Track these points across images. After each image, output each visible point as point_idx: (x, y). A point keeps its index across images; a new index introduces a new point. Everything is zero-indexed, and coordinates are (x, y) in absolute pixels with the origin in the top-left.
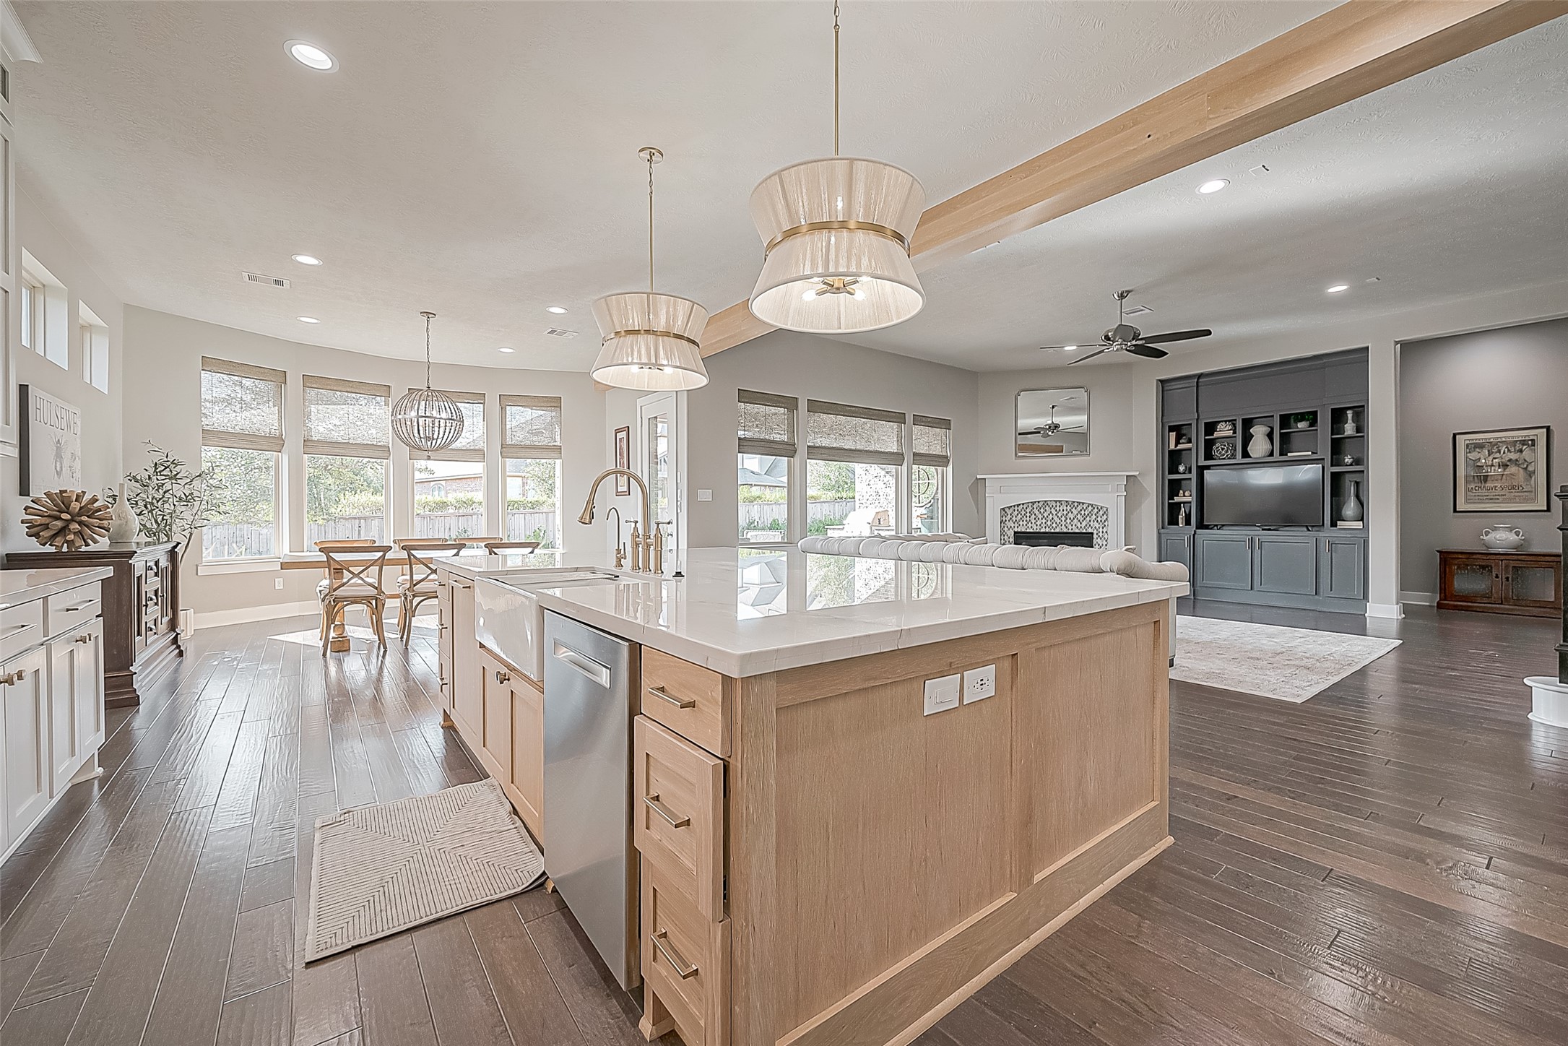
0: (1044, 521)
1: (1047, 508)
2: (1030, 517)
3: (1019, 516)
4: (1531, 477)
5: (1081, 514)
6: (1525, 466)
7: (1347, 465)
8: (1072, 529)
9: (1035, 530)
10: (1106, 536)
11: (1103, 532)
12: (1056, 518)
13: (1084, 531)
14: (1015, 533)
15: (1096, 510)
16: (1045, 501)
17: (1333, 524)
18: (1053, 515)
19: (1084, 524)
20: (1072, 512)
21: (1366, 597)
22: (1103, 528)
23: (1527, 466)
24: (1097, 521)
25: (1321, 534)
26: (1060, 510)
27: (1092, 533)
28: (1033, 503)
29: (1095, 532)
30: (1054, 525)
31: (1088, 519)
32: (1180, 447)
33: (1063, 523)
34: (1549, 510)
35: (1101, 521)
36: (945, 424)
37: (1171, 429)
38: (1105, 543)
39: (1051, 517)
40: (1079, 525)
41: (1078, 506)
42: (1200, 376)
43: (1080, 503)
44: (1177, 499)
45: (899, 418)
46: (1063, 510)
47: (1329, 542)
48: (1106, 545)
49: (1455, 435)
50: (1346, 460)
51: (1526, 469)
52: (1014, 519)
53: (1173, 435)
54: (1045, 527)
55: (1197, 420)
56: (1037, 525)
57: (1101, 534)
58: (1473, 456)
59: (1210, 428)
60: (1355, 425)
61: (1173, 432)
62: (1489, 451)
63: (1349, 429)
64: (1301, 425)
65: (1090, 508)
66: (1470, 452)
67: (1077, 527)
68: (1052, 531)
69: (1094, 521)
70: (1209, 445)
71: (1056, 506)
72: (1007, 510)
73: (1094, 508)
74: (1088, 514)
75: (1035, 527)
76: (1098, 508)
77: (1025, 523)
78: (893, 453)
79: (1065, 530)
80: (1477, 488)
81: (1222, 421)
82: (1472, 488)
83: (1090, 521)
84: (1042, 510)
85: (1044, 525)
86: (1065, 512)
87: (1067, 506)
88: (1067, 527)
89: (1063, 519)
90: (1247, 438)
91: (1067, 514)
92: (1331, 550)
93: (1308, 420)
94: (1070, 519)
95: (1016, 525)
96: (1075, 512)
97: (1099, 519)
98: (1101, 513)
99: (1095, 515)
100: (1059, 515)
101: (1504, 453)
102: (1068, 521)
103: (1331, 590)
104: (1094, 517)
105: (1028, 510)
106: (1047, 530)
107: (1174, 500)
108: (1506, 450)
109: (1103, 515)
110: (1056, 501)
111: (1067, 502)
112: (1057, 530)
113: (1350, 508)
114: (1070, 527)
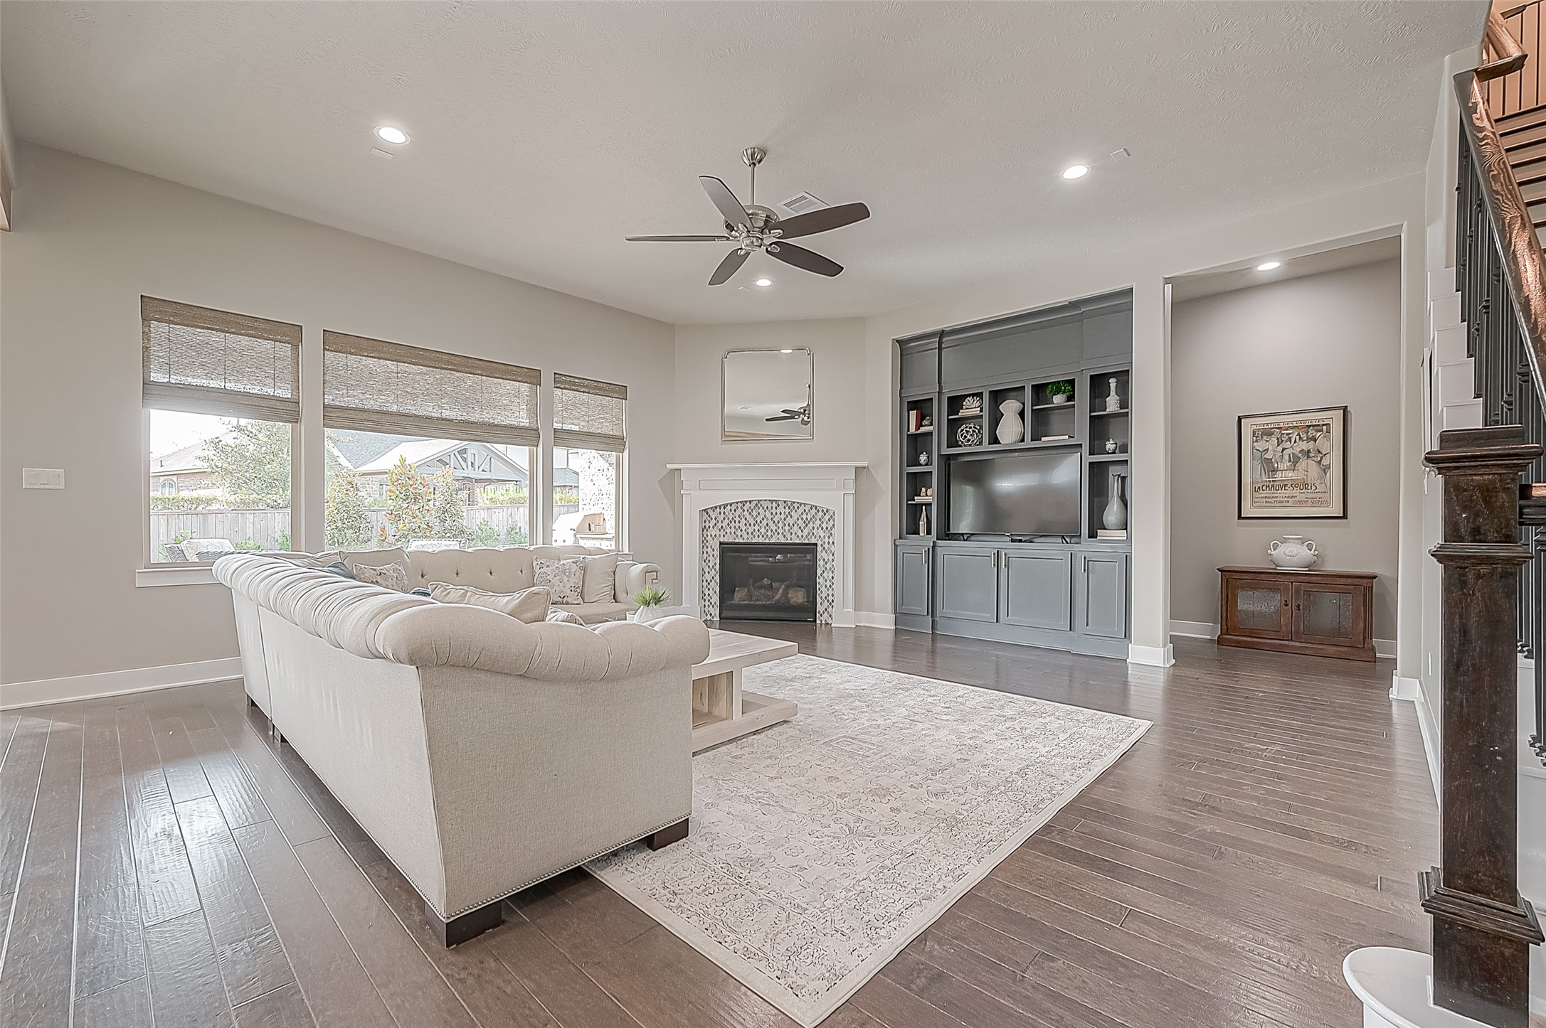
0: (757, 528)
1: (761, 510)
2: (739, 522)
3: (726, 521)
4: (1326, 474)
5: (802, 519)
6: (1319, 459)
7: (1109, 453)
8: (791, 539)
9: (746, 541)
10: (832, 549)
11: (829, 543)
12: (771, 524)
13: (806, 542)
14: (721, 543)
15: (821, 514)
16: (758, 501)
17: (1092, 535)
18: (768, 519)
19: (806, 531)
20: (791, 517)
21: (1127, 635)
22: (829, 537)
23: (1322, 458)
24: (822, 529)
25: (1076, 548)
26: (776, 513)
27: (816, 544)
28: (744, 503)
29: (819, 543)
30: (769, 533)
31: (811, 525)
32: (923, 430)
33: (780, 531)
34: (1345, 516)
35: (827, 528)
36: (620, 392)
37: (913, 405)
38: (831, 558)
39: (765, 522)
40: (800, 534)
41: (798, 508)
42: (942, 334)
43: (801, 504)
44: (918, 500)
45: (532, 377)
46: (781, 514)
47: (1085, 558)
48: (833, 560)
49: (1240, 419)
50: (1107, 447)
51: (1319, 462)
52: (720, 525)
53: (913, 414)
54: (758, 536)
55: (939, 392)
56: (748, 533)
57: (826, 546)
58: (1261, 445)
59: (955, 403)
60: (1118, 398)
61: (914, 410)
62: (1278, 439)
63: (1112, 404)
64: (1058, 399)
65: (814, 511)
66: (1256, 441)
67: (798, 536)
68: (767, 541)
69: (818, 529)
70: (954, 425)
71: (772, 508)
72: (710, 512)
73: (818, 511)
74: (809, 522)
75: (745, 536)
76: (823, 511)
77: (733, 530)
78: (522, 428)
79: (783, 540)
80: (1264, 488)
81: (969, 395)
82: (1259, 488)
83: (813, 528)
84: (754, 514)
85: (756, 534)
86: (783, 516)
87: (785, 508)
88: (784, 536)
89: (780, 525)
90: (996, 418)
91: (785, 519)
92: (1087, 570)
93: (1064, 392)
94: (789, 525)
95: (722, 533)
96: (795, 516)
97: (824, 526)
98: (827, 517)
99: (820, 519)
100: (776, 520)
101: (1295, 442)
102: (787, 528)
103: (1087, 625)
104: (818, 522)
105: (737, 514)
106: (761, 540)
107: (914, 500)
108: (1298, 437)
109: (829, 520)
110: (771, 501)
111: (785, 502)
112: (773, 541)
113: (1112, 513)
114: (788, 536)
